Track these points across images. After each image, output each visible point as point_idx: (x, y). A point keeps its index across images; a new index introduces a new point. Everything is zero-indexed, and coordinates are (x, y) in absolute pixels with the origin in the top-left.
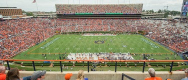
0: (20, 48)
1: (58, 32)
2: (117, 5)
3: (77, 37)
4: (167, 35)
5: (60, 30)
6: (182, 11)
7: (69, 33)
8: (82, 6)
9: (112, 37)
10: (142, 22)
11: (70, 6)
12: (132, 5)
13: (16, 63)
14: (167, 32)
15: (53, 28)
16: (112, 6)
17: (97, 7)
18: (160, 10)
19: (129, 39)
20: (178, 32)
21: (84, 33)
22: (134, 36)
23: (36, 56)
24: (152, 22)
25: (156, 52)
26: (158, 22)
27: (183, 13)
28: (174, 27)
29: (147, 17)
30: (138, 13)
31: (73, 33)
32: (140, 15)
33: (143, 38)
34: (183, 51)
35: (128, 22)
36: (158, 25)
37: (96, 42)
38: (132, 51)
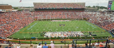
0: (15, 29)
1: (36, 19)
2: (70, 3)
3: (48, 22)
4: (100, 20)
5: (37, 18)
6: (108, 7)
7: (43, 20)
8: (49, 4)
9: (69, 22)
10: (85, 13)
11: (42, 4)
12: (79, 3)
13: (14, 39)
14: (100, 19)
15: (33, 17)
16: (67, 4)
17: (58, 4)
18: (94, 6)
19: (79, 23)
20: (107, 19)
21: (52, 20)
22: (81, 21)
23: (25, 34)
24: (91, 13)
25: (95, 30)
26: (94, 13)
27: (108, 8)
28: (104, 16)
29: (88, 10)
30: (82, 8)
31: (45, 20)
32: (84, 9)
33: (86, 22)
34: (110, 29)
35: (77, 13)
36: (95, 15)
37: (60, 25)
38: (82, 30)
